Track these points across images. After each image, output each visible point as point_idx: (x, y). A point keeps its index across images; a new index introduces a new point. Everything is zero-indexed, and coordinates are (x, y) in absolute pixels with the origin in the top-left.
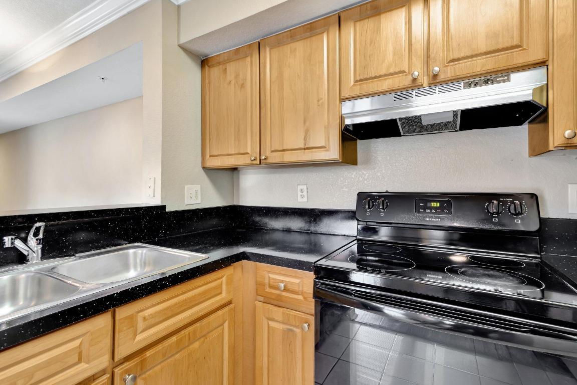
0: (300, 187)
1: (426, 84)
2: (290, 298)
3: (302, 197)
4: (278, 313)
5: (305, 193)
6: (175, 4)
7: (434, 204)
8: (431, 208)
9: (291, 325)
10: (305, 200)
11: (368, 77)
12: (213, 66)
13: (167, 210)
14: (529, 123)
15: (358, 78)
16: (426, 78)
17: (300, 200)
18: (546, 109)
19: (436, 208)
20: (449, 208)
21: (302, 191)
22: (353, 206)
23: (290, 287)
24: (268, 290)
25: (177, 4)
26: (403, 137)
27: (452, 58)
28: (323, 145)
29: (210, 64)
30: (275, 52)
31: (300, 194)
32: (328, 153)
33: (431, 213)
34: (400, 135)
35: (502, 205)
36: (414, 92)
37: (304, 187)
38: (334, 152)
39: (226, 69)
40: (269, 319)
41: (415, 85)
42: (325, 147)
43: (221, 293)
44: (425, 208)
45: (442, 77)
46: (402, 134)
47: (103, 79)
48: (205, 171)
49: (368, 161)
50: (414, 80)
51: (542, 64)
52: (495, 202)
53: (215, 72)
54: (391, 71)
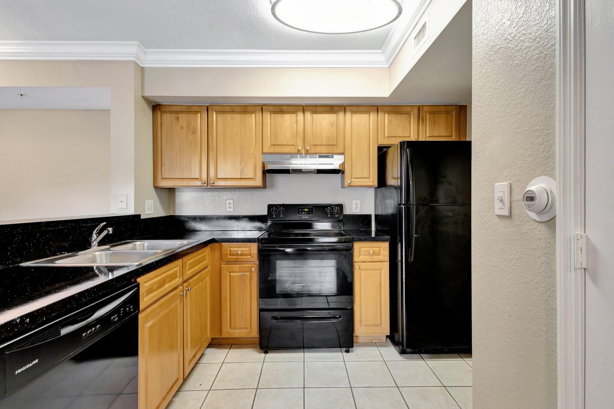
0: (228, 201)
1: (304, 153)
2: (243, 258)
3: (230, 208)
4: (236, 267)
5: (232, 205)
6: (140, 66)
7: (306, 210)
8: (305, 212)
9: (244, 272)
10: (232, 209)
11: (278, 144)
12: (165, 112)
13: (142, 217)
14: (341, 173)
15: (272, 144)
16: (304, 150)
17: (228, 210)
18: (344, 171)
19: (306, 212)
20: (312, 211)
21: (229, 204)
22: (265, 213)
23: (244, 253)
24: (230, 257)
25: (141, 65)
26: (291, 174)
27: (314, 144)
28: (252, 177)
29: (162, 110)
30: (220, 116)
31: (228, 206)
32: (255, 182)
33: (304, 214)
34: (290, 173)
35: (331, 209)
36: (299, 155)
37: (231, 201)
38: (259, 182)
39: (178, 117)
40: (230, 272)
41: (299, 152)
42: (254, 179)
43: (205, 260)
44: (302, 212)
45: (310, 152)
46: (291, 173)
47: (21, 95)
48: (155, 189)
49: (272, 186)
50: (299, 150)
51: (343, 154)
52: (329, 208)
53: (167, 118)
54: (289, 143)
